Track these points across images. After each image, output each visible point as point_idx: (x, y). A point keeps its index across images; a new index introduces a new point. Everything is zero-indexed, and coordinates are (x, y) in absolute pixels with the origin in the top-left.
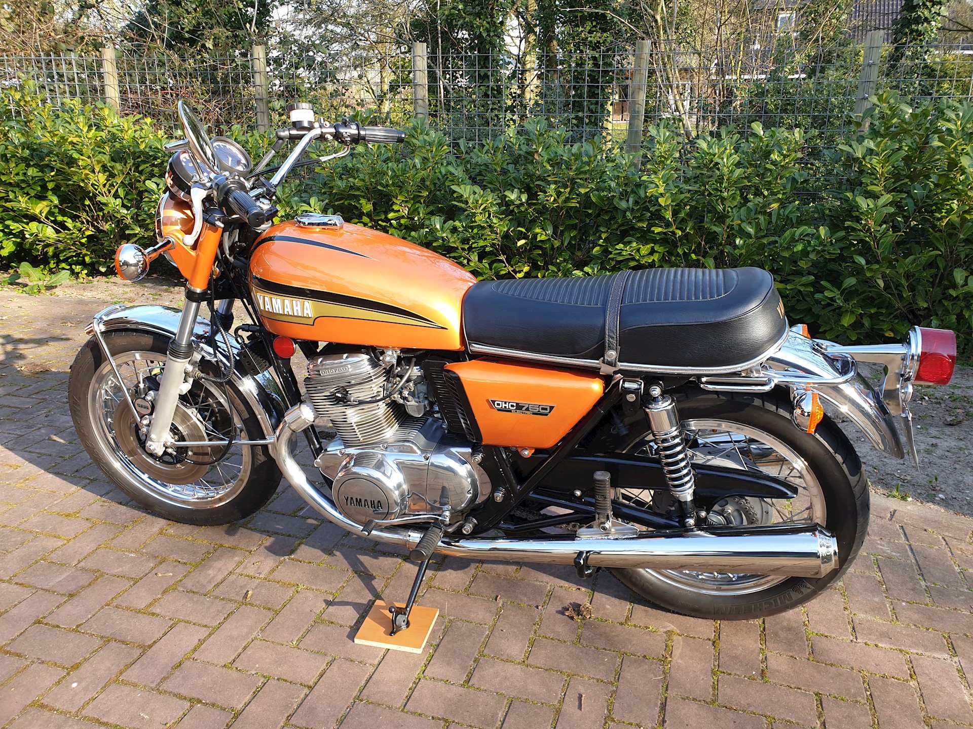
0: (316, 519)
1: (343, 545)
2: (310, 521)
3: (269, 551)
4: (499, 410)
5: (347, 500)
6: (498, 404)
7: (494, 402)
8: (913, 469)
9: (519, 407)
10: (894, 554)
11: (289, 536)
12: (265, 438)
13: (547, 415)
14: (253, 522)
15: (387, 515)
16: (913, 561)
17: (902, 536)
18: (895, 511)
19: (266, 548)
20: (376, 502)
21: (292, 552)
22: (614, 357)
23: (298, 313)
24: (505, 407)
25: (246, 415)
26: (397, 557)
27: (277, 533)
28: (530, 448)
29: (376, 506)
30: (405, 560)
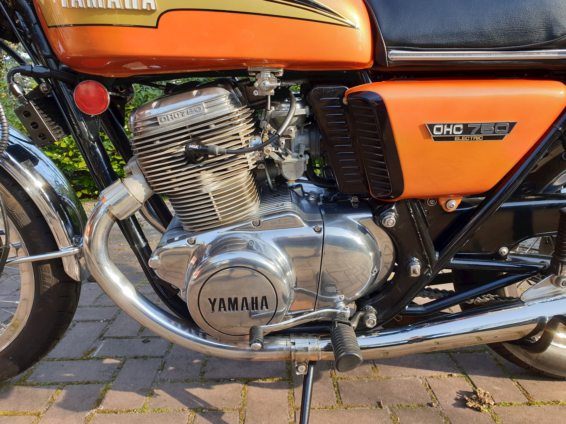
0: (116, 358)
1: (163, 381)
2: (107, 361)
3: (66, 408)
5: (213, 304)
7: (431, 126)
9: (467, 130)
11: (88, 383)
13: (501, 138)
14: (33, 376)
15: (274, 317)
19: (59, 405)
21: (99, 402)
24: (448, 132)
26: (235, 381)
27: (71, 383)
28: (457, 195)
30: (246, 383)
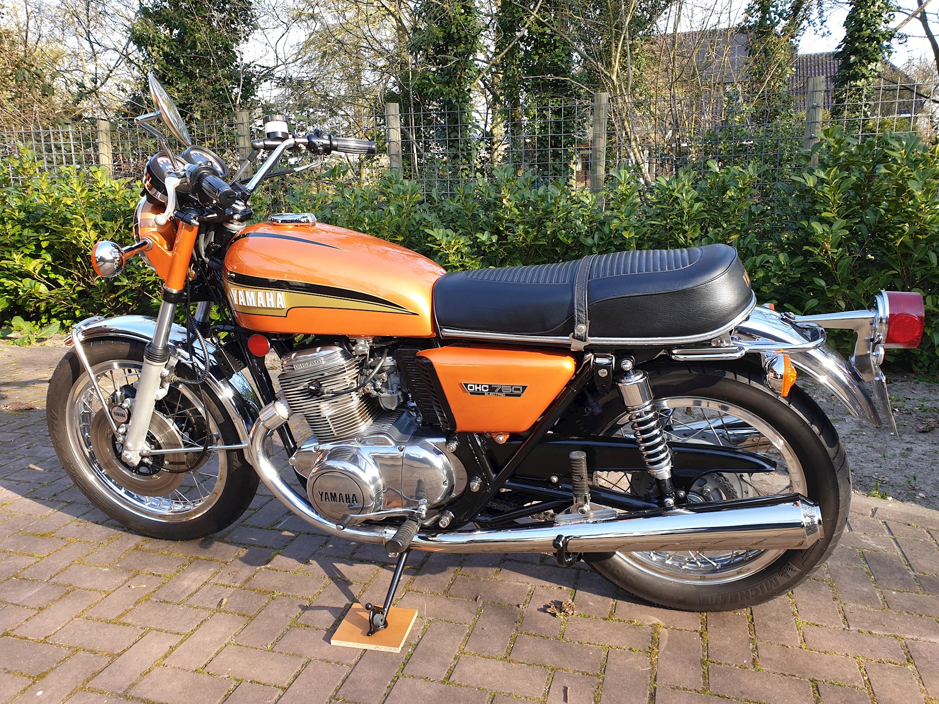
0: (293, 532)
1: (320, 554)
2: (286, 533)
3: (245, 562)
4: (471, 393)
5: (321, 495)
6: (471, 387)
7: (466, 385)
8: (890, 471)
9: (492, 389)
10: (879, 547)
11: (266, 547)
12: (240, 443)
13: (519, 395)
14: (230, 536)
15: (363, 510)
16: (900, 553)
17: (886, 531)
18: (876, 509)
19: (241, 559)
20: (351, 497)
21: (268, 562)
22: (584, 331)
23: (271, 305)
24: (478, 390)
25: (222, 420)
26: (375, 563)
27: (254, 545)
28: (504, 433)
29: (351, 500)
30: (383, 567)
